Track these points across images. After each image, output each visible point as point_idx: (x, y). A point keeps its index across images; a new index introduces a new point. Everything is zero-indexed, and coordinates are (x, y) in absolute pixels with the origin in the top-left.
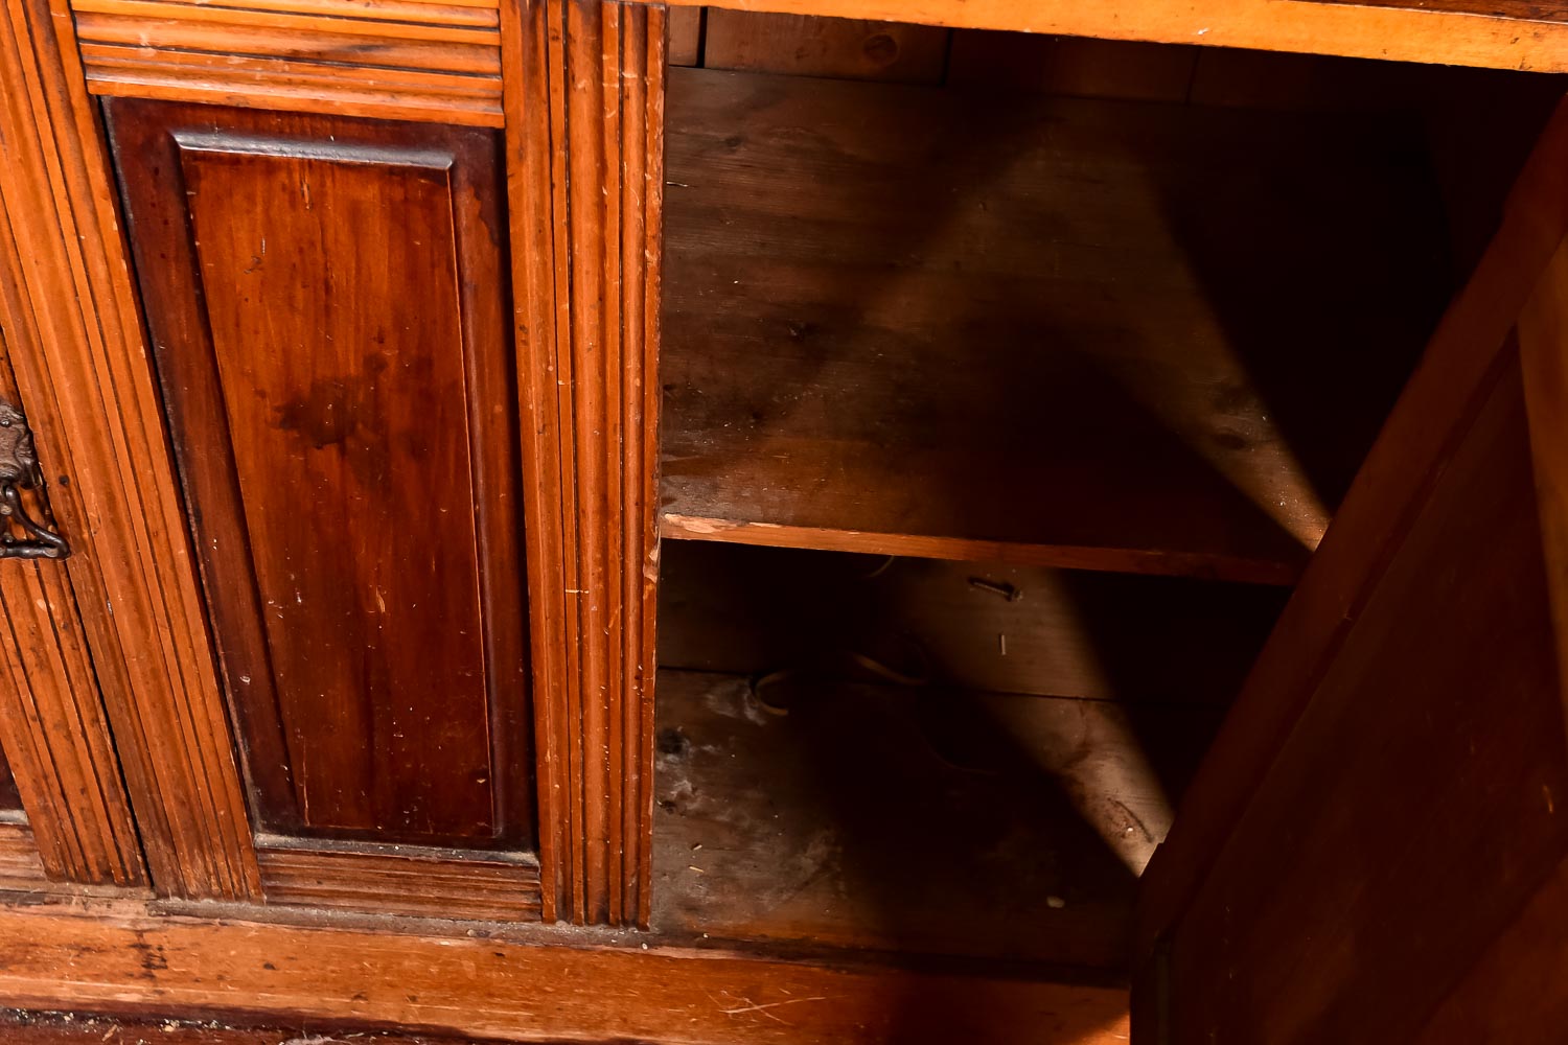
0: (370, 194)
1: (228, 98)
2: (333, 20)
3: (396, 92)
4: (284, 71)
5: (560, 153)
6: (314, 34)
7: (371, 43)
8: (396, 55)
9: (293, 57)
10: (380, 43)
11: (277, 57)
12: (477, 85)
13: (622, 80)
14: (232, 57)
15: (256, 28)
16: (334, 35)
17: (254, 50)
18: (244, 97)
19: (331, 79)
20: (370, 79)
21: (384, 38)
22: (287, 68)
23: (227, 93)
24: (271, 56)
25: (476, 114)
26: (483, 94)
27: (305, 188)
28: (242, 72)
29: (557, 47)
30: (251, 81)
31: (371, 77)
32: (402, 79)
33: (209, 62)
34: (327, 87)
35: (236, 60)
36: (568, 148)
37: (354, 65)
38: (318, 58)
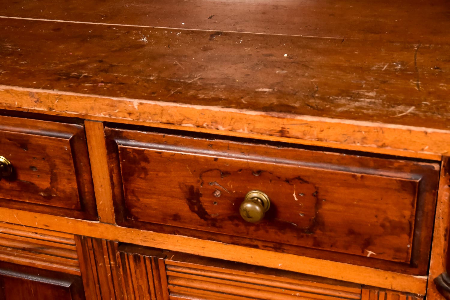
0: (49, 292)
1: (9, 260)
2: (32, 239)
3: (52, 262)
4: (21, 253)
5: (97, 286)
6: (28, 243)
7: (43, 247)
8: (50, 251)
9: (24, 249)
10: (46, 247)
11: (20, 249)
12: (72, 262)
13: (110, 264)
14: (8, 248)
15: (14, 240)
16: (33, 244)
17: (13, 246)
18: (13, 260)
19: (34, 257)
20: (44, 258)
21: (47, 246)
22: (22, 252)
23: (8, 259)
24: (18, 248)
25: (73, 271)
26: (74, 265)
27: (32, 289)
28: (11, 252)
29: (91, 252)
30: (14, 255)
31: (45, 257)
32: (53, 258)
33: (3, 249)
34: (34, 259)
35: (9, 249)
36: (99, 284)
37: (40, 253)
38: (30, 250)
